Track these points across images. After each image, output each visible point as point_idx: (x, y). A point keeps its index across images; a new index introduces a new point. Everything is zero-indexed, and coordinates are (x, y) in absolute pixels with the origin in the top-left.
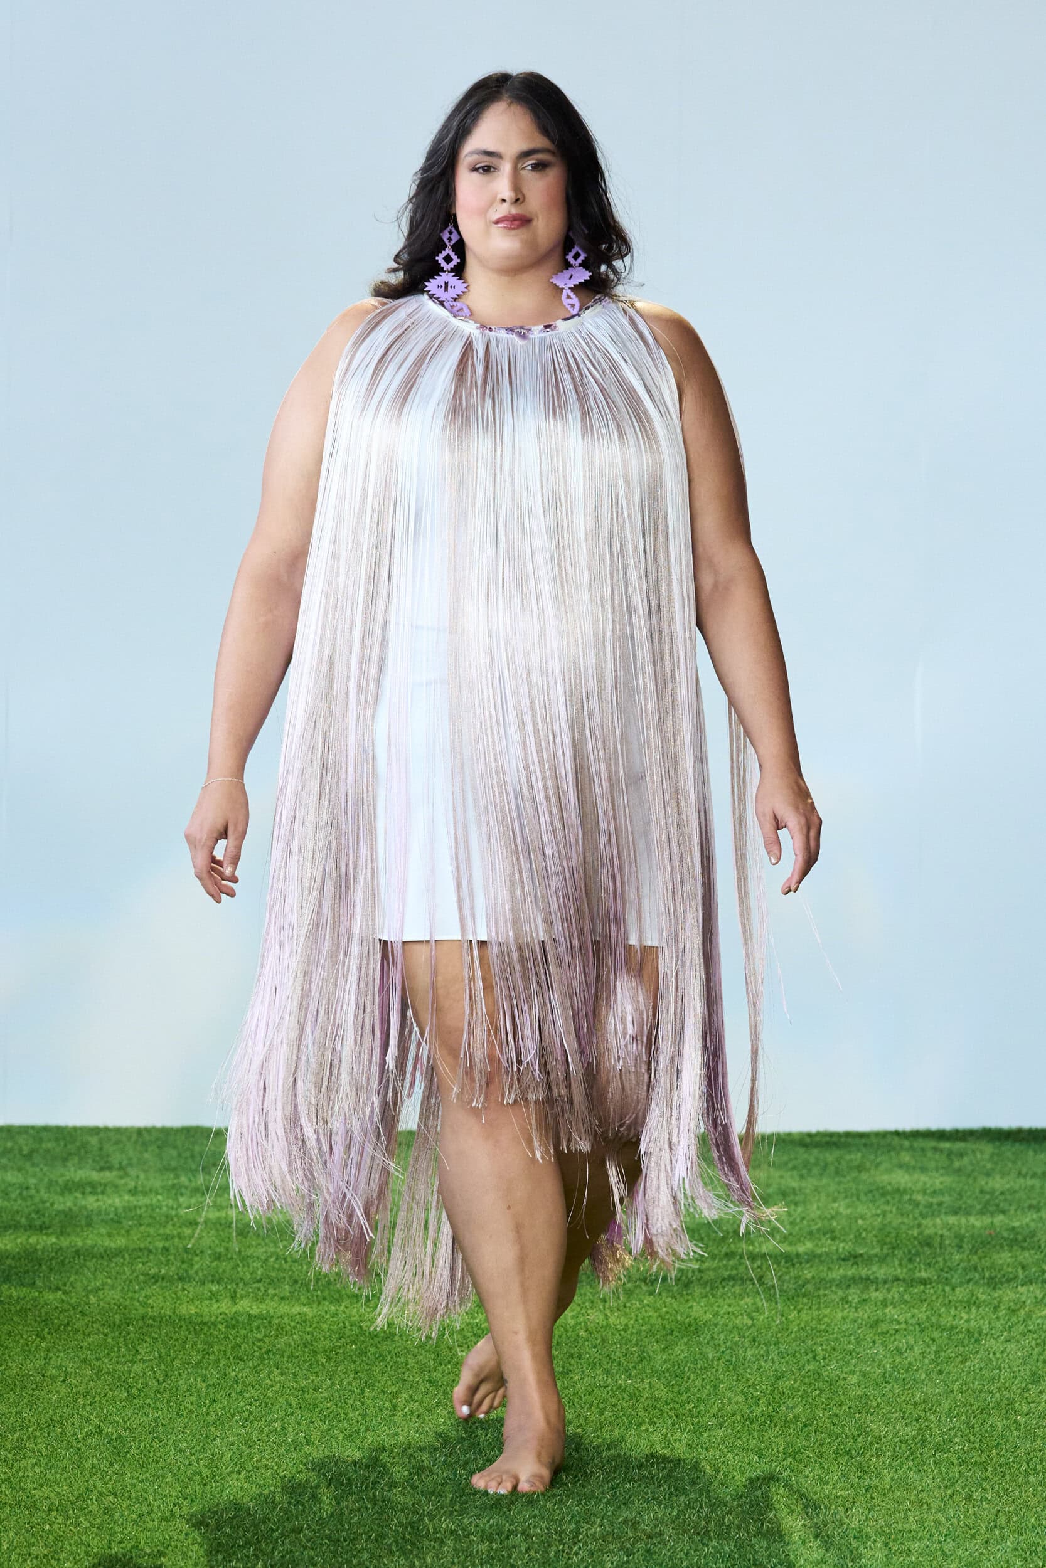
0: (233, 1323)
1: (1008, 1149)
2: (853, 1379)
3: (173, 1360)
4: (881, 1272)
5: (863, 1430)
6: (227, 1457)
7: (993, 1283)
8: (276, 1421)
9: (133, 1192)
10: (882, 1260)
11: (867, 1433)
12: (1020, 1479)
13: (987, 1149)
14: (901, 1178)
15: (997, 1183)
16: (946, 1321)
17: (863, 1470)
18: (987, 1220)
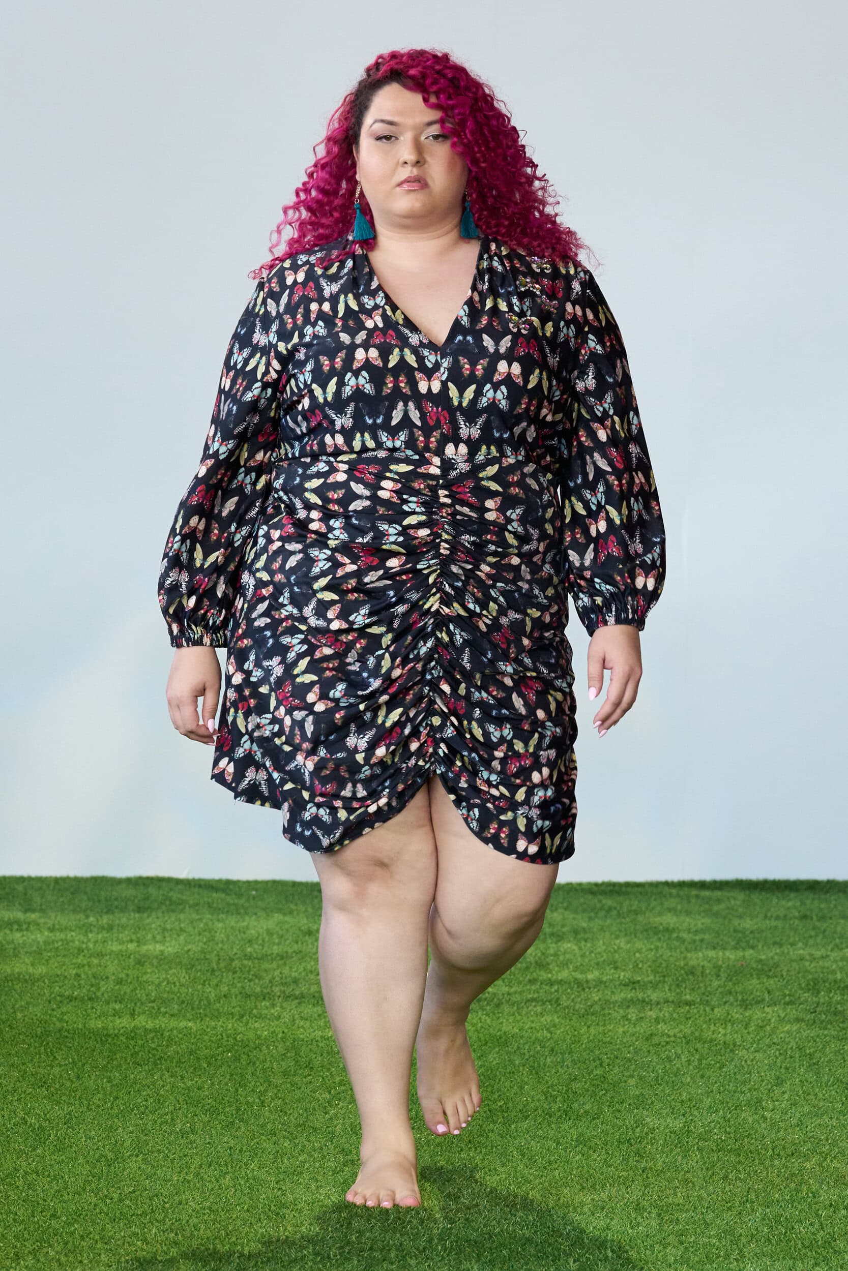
0: (132, 1035)
1: (756, 897)
2: (632, 1082)
3: (83, 1065)
4: (655, 996)
5: (639, 1123)
6: (128, 1143)
7: (745, 1005)
8: (167, 1114)
9: (52, 930)
10: (655, 986)
11: (643, 1125)
12: (767, 1163)
13: (740, 896)
14: (669, 920)
15: (748, 924)
16: (708, 1035)
17: (640, 1155)
18: (740, 953)
